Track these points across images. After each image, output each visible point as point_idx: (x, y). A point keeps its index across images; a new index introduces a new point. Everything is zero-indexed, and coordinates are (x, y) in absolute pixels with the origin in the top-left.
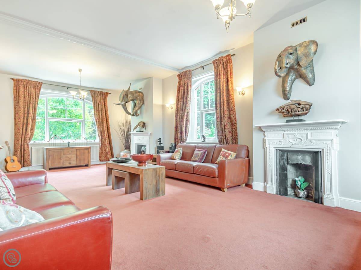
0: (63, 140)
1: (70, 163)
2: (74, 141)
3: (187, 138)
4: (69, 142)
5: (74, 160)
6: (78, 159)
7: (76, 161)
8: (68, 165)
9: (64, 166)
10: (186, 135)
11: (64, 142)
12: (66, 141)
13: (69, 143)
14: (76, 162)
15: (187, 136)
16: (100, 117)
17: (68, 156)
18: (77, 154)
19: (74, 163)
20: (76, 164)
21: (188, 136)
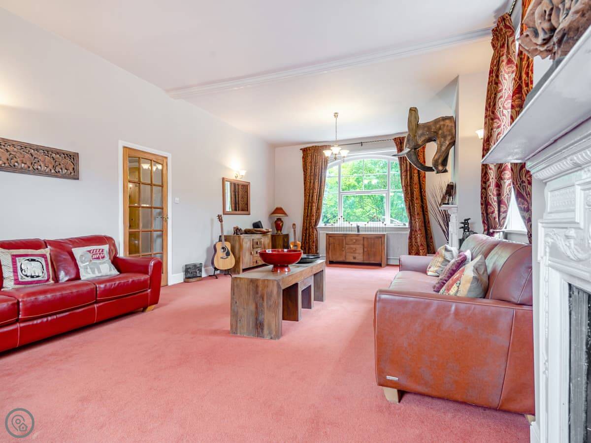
0: (351, 223)
1: (355, 258)
2: (365, 225)
3: (505, 218)
4: (358, 225)
5: (359, 254)
6: (365, 253)
7: (362, 255)
8: (352, 260)
9: (348, 261)
10: (502, 210)
11: (352, 226)
12: (354, 224)
13: (358, 227)
14: (362, 257)
15: (506, 212)
16: (408, 183)
17: (352, 246)
18: (363, 245)
19: (359, 259)
20: (363, 261)
21: (509, 213)
